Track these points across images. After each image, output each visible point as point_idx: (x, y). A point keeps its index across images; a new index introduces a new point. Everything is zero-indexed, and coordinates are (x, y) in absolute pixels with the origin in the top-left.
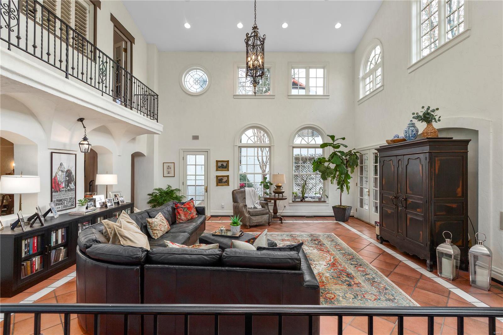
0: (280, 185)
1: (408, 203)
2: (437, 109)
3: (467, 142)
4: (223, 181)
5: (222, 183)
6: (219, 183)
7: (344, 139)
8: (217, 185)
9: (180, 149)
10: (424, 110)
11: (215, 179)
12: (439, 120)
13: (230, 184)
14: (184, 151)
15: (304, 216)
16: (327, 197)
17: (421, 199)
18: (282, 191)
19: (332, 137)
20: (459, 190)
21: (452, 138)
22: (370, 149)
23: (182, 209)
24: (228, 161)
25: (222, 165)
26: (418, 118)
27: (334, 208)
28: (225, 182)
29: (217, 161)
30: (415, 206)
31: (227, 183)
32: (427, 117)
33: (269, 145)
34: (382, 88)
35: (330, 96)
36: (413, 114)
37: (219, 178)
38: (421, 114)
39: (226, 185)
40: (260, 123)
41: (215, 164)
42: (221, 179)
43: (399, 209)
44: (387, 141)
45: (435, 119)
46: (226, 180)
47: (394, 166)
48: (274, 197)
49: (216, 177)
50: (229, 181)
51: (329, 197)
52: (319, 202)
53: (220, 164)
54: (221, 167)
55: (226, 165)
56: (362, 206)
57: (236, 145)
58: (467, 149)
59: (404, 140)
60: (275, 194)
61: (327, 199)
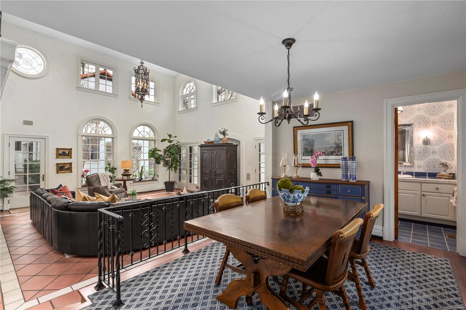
0: (128, 169)
1: (217, 173)
2: (228, 130)
3: (237, 146)
4: (65, 168)
5: (63, 170)
6: (60, 171)
7: (176, 137)
8: (58, 172)
9: (4, 134)
10: (223, 130)
11: (55, 167)
12: (228, 135)
13: (72, 171)
14: (10, 137)
15: (143, 192)
16: (158, 177)
17: (222, 171)
18: (130, 173)
19: (170, 136)
20: (235, 166)
21: (232, 144)
22: (187, 144)
23: (61, 193)
24: (71, 149)
25: (64, 152)
26: (221, 133)
27: (165, 183)
28: (67, 169)
29: (57, 149)
30: (220, 175)
31: (70, 169)
32: (224, 133)
33: (113, 136)
34: (196, 109)
35: (160, 104)
36: (219, 131)
37: (59, 165)
38: (222, 131)
39: (68, 172)
40: (104, 117)
41: (55, 152)
42: (62, 166)
43: (212, 177)
44: (205, 142)
45: (227, 134)
46: (69, 167)
47: (209, 155)
48: (122, 179)
49: (56, 165)
50: (72, 168)
51: (159, 176)
52: (153, 180)
53: (61, 152)
54: (62, 155)
55: (69, 153)
56: (180, 180)
57: (80, 134)
58: (237, 149)
59: (213, 142)
60: (123, 177)
61: (158, 178)
